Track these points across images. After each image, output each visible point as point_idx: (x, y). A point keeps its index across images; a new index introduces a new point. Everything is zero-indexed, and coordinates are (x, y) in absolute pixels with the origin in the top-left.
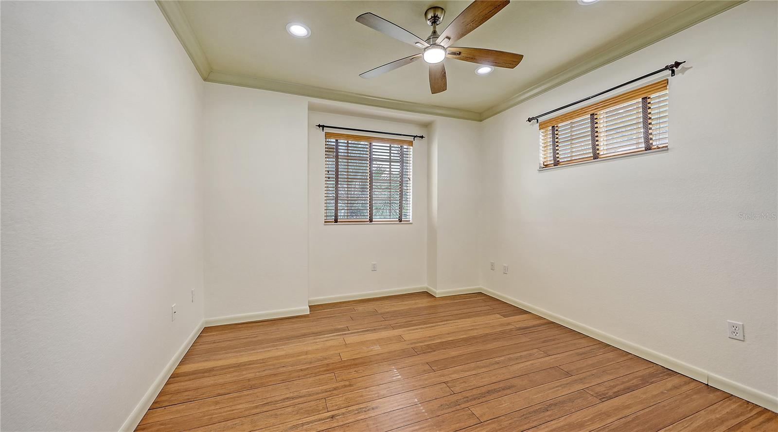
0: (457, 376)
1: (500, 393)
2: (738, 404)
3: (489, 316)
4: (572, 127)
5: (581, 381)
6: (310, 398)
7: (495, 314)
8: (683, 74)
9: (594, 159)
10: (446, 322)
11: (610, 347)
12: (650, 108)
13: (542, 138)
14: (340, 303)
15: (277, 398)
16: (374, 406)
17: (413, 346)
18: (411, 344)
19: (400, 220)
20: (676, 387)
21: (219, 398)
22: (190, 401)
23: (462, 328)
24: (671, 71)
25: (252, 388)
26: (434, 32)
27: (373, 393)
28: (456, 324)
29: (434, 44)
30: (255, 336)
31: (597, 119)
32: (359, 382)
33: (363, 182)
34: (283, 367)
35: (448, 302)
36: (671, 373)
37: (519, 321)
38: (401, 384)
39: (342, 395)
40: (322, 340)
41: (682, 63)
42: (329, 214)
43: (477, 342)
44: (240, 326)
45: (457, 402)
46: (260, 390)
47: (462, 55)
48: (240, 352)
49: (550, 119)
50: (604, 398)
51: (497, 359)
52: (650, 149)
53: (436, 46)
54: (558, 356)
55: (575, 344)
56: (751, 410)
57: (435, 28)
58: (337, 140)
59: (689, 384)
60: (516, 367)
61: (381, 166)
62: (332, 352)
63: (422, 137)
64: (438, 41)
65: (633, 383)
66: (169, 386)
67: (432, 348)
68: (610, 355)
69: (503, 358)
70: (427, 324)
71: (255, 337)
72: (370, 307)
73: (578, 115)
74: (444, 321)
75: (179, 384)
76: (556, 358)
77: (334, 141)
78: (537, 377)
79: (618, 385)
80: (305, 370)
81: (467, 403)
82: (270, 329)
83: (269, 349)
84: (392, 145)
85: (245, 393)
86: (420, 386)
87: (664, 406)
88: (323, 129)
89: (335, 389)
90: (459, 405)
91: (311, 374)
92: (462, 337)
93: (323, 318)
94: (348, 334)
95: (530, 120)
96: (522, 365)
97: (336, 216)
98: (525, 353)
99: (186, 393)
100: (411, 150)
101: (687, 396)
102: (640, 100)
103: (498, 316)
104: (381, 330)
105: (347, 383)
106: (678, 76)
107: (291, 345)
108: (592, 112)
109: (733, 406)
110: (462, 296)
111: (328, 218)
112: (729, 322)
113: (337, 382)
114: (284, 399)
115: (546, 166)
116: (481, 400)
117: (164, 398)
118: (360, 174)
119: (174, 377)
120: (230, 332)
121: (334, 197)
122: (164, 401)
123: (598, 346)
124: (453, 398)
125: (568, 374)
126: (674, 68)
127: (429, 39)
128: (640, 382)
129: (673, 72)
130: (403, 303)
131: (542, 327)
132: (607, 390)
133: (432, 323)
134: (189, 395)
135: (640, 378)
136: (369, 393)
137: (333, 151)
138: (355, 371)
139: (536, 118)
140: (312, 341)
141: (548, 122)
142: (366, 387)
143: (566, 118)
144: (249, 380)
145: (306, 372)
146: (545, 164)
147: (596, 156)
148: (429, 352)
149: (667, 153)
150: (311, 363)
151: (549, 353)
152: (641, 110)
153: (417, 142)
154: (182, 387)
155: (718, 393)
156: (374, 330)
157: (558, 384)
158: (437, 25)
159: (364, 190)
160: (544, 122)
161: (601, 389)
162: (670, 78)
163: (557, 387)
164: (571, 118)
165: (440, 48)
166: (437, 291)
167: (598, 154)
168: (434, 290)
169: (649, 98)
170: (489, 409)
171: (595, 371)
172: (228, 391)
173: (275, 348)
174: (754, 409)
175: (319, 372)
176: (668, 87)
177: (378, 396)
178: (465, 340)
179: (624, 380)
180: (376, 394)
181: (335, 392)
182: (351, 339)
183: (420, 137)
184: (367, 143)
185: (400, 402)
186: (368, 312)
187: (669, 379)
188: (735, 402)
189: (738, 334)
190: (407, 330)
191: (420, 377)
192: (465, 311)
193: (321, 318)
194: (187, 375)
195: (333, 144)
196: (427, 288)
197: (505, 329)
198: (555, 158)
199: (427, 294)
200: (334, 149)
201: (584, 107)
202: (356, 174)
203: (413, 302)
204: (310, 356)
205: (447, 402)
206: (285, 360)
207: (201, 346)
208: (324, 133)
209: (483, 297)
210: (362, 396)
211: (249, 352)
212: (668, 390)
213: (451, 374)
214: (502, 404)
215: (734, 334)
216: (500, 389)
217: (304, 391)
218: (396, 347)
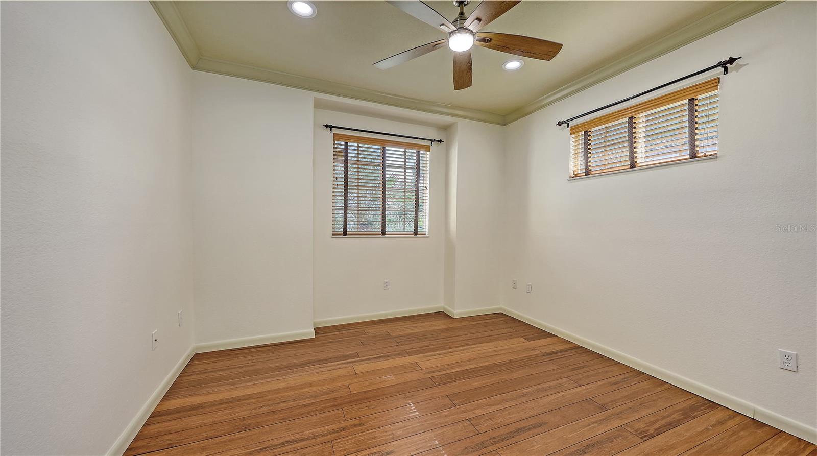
0: (482, 411)
1: (530, 432)
2: (789, 442)
3: (511, 340)
4: (607, 132)
5: (618, 415)
6: (314, 441)
7: (519, 337)
8: (737, 72)
9: (631, 168)
10: (466, 347)
11: (643, 376)
12: (696, 111)
13: (574, 144)
14: (349, 324)
15: (276, 442)
16: (388, 450)
17: (431, 375)
18: (429, 373)
19: (416, 233)
20: (721, 422)
21: (207, 442)
22: (170, 446)
23: (483, 353)
24: (723, 69)
25: (246, 428)
26: (462, 14)
27: (388, 433)
28: (477, 349)
29: (461, 28)
30: (252, 364)
31: (635, 122)
32: (371, 421)
33: (374, 190)
34: (284, 402)
35: (468, 323)
36: (713, 405)
37: (545, 346)
38: (419, 422)
39: (351, 437)
40: (329, 368)
41: (737, 59)
42: (337, 226)
43: (500, 371)
44: (236, 352)
45: (483, 443)
46: (256, 431)
47: (493, 42)
48: (234, 384)
49: (583, 123)
50: (645, 436)
51: (524, 391)
52: (696, 157)
53: (464, 30)
54: (590, 386)
55: (606, 372)
56: (804, 449)
57: (462, 9)
58: (346, 143)
59: (733, 418)
60: (546, 400)
61: (394, 173)
62: (340, 384)
63: (440, 141)
64: (467, 24)
65: (674, 418)
66: (148, 428)
67: (451, 379)
68: (646, 385)
69: (530, 389)
70: (445, 350)
71: (252, 366)
72: (382, 329)
73: (614, 118)
74: (464, 346)
75: (161, 425)
76: (587, 389)
77: (343, 143)
78: (570, 411)
79: (657, 421)
80: (309, 405)
81: (495, 445)
82: (270, 355)
83: (268, 380)
84: (407, 150)
85: (238, 435)
86: (441, 424)
87: (712, 446)
88: (331, 130)
89: (343, 429)
90: (486, 447)
91: (316, 410)
92: (484, 364)
93: (330, 342)
94: (358, 361)
95: (560, 124)
96: (553, 397)
97: (345, 228)
98: (554, 383)
99: (169, 437)
100: (428, 156)
101: (734, 433)
102: (687, 101)
103: (522, 339)
104: (394, 357)
105: (357, 422)
106: (732, 74)
107: (293, 375)
108: (630, 115)
109: (785, 445)
110: (481, 316)
111: (336, 230)
112: (780, 351)
113: (346, 420)
114: (284, 443)
115: (576, 175)
116: (509, 442)
117: (140, 443)
118: (372, 182)
119: (156, 416)
120: (223, 360)
121: (342, 207)
122: (140, 448)
123: (631, 374)
124: (478, 439)
125: (603, 408)
126: (728, 65)
127: (455, 21)
128: (682, 417)
129: (726, 70)
130: (419, 325)
131: (570, 352)
132: (648, 426)
133: (451, 348)
134: (170, 440)
135: (681, 412)
136: (383, 434)
137: (341, 155)
138: (366, 407)
139: (567, 122)
140: (317, 371)
141: (580, 127)
142: (379, 426)
143: (601, 121)
144: (243, 419)
145: (309, 409)
146: (575, 173)
147: (633, 165)
148: (449, 383)
149: (716, 162)
150: (316, 396)
151: (581, 383)
152: (687, 113)
153: (434, 146)
154: (163, 429)
155: (766, 429)
156: (387, 357)
157: (593, 420)
158: (465, 6)
159: (375, 199)
160: (575, 126)
161: (642, 425)
162: (722, 76)
163: (592, 424)
164: (607, 121)
165: (468, 32)
166: (455, 312)
167: (636, 162)
168: (452, 310)
169: (696, 99)
170: (519, 452)
171: (631, 404)
172: (217, 434)
173: (275, 379)
174: (807, 448)
175: (325, 408)
176: (719, 87)
177: (393, 438)
178: (487, 368)
179: (665, 415)
180: (390, 435)
181: (343, 433)
182: (361, 368)
183: (438, 141)
184: (380, 147)
185: (418, 444)
186: (380, 335)
187: (712, 412)
188: (786, 440)
189: (790, 365)
190: (424, 357)
191: (439, 414)
192: (486, 334)
193: (328, 343)
194: (170, 414)
195: (341, 147)
196: (444, 308)
197: (530, 354)
198: (587, 166)
199: (443, 315)
200: (343, 152)
201: (621, 109)
202: (367, 181)
203: (429, 323)
204: (315, 389)
205: (472, 444)
206: (286, 394)
207: (189, 378)
208: (331, 135)
209: (504, 318)
210: (374, 438)
211: (245, 384)
212: (713, 426)
213: (475, 409)
214: (535, 446)
215: (786, 364)
216: (531, 427)
217: (307, 433)
218: (413, 376)
